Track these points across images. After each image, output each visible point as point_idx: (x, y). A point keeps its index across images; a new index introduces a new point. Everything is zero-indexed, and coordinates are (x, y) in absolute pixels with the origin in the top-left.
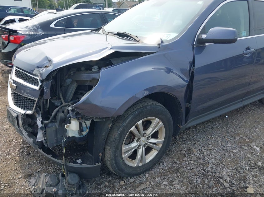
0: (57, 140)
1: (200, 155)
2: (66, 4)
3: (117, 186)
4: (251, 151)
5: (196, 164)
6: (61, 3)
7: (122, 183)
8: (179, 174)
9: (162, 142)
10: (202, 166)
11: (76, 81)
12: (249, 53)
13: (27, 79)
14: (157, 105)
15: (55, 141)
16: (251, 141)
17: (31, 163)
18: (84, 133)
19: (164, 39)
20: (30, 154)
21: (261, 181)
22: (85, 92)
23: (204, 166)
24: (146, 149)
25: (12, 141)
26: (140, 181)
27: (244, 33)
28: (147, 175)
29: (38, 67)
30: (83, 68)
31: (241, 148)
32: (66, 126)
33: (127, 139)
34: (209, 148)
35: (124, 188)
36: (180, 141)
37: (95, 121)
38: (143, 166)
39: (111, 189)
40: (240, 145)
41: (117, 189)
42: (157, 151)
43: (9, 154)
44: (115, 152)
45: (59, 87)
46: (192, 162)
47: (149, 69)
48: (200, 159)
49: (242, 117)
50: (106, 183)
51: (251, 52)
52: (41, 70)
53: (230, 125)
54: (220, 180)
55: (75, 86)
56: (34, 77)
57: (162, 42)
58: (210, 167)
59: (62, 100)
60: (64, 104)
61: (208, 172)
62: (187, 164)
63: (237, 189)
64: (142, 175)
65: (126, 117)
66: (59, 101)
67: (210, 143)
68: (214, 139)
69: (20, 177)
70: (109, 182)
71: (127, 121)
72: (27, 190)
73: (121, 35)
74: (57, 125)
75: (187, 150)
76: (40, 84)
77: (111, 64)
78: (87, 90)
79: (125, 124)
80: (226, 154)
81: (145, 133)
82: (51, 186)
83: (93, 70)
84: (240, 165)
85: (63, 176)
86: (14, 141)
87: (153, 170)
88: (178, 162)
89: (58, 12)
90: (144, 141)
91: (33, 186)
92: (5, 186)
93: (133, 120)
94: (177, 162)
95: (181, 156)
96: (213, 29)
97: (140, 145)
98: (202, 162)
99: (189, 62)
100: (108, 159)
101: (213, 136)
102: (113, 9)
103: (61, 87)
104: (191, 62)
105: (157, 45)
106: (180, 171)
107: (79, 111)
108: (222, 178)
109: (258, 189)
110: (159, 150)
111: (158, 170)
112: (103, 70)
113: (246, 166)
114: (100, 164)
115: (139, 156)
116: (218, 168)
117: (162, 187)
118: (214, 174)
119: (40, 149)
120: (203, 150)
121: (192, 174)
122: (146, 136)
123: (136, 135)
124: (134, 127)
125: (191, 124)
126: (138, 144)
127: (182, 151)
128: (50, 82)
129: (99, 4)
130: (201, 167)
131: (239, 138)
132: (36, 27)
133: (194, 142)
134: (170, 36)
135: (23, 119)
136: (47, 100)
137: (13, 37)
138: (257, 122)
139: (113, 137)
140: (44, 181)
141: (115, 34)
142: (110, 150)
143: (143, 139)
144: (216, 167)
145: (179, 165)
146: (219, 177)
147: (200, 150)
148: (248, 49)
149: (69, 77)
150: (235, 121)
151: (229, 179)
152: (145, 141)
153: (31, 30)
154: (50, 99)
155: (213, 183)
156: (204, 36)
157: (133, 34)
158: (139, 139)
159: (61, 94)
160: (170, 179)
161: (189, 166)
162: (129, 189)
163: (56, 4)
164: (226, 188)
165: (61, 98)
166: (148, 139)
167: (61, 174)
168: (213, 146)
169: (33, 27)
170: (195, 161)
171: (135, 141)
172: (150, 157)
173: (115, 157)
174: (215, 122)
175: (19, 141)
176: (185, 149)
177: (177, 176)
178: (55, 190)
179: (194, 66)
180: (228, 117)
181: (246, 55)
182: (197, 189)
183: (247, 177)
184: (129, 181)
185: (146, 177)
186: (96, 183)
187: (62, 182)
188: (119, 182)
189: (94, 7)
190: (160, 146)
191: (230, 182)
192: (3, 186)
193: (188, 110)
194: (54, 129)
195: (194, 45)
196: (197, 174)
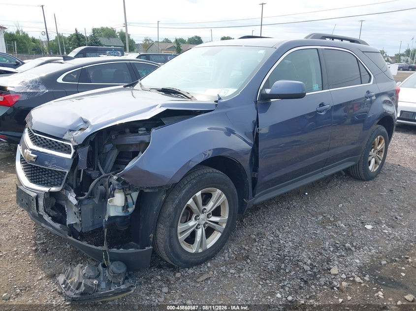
0: (93, 222)
1: (275, 239)
2: (62, 46)
3: (172, 279)
4: (336, 231)
5: (269, 248)
6: (53, 44)
7: (178, 275)
8: (249, 261)
9: (226, 221)
10: (276, 250)
11: (117, 146)
12: (325, 110)
13: (52, 147)
14: (218, 174)
15: (91, 224)
16: (336, 219)
17: (51, 262)
18: (131, 210)
19: (221, 95)
20: (47, 251)
21: (347, 261)
22: (128, 161)
23: (279, 250)
24: (206, 230)
25: (17, 238)
26: (201, 271)
27: (316, 86)
28: (209, 265)
29: (70, 131)
30: (128, 130)
31: (324, 228)
32: (108, 200)
33: (183, 215)
34: (285, 231)
35: (181, 280)
36: (248, 225)
37: (146, 191)
38: (204, 252)
39: (164, 283)
40: (323, 224)
41: (172, 282)
42: (221, 232)
43: (17, 254)
44: (170, 231)
45: (97, 155)
46: (264, 247)
47: (205, 129)
48: (274, 243)
49: (326, 193)
50: (157, 276)
51: (326, 109)
52: (75, 133)
53: (310, 204)
54: (299, 263)
55: (115, 153)
56: (64, 143)
57: (220, 99)
58: (287, 251)
59: (101, 170)
60: (104, 175)
61: (284, 257)
62: (258, 249)
63: (319, 271)
64: (203, 265)
65: (182, 187)
66: (97, 172)
67: (286, 224)
68: (290, 220)
69: (40, 278)
70: (161, 275)
71: (184, 192)
72: (53, 291)
73: (167, 92)
74: (96, 200)
75: (258, 234)
76: (73, 151)
77: (162, 124)
78: (131, 157)
79: (181, 195)
80: (306, 235)
81: (205, 209)
82: (89, 278)
83: (140, 132)
84: (322, 246)
85: (104, 266)
86: (20, 238)
87: (216, 258)
88: (247, 248)
89: (66, 62)
90: (203, 220)
91: (62, 284)
92: (21, 290)
93: (191, 190)
94: (245, 247)
95: (250, 241)
96: (278, 83)
97: (199, 225)
98: (277, 246)
99: (253, 122)
100: (161, 241)
101: (290, 216)
102: (138, 54)
103: (99, 154)
104: (254, 122)
105: (214, 103)
106: (250, 257)
107: (127, 180)
108: (301, 262)
109: (343, 270)
110: (222, 231)
111: (223, 258)
112: (153, 131)
113: (330, 247)
114: (150, 247)
115: (198, 239)
116: (297, 252)
117: (230, 276)
118: (292, 258)
119: (71, 236)
120: (278, 232)
121: (265, 259)
122: (206, 213)
123: (194, 211)
124: (191, 200)
125: (260, 199)
126: (196, 224)
127: (252, 236)
128: (88, 147)
129: (114, 46)
130: (276, 252)
131: (321, 217)
132: (36, 82)
133: (265, 225)
134: (228, 92)
135: (45, 200)
136: (81, 170)
137: (3, 97)
138: (345, 198)
139: (167, 213)
140: (81, 273)
141: (159, 91)
142: (163, 229)
143: (202, 216)
144: (294, 251)
145: (248, 251)
146: (298, 261)
147: (273, 233)
148: (322, 105)
149: (110, 141)
150: (317, 198)
151: (309, 262)
152: (205, 220)
153: (29, 86)
154: (84, 170)
155: (291, 267)
156: (268, 91)
157: (183, 90)
158: (198, 216)
159: (99, 163)
160: (238, 267)
161: (261, 252)
162: (188, 281)
163: (45, 46)
164: (307, 271)
165: (100, 167)
166: (208, 217)
167: (101, 264)
168: (289, 228)
169: (31, 82)
170: (267, 246)
171: (193, 218)
172: (211, 241)
173: (170, 237)
174: (291, 201)
175: (28, 237)
176: (255, 233)
177: (247, 263)
178: (95, 282)
179: (258, 126)
180: (308, 194)
181: (321, 112)
182: (272, 274)
183: (331, 258)
184: (186, 272)
185: (208, 267)
186: (144, 278)
187: (104, 273)
188: (175, 275)
189: (108, 52)
190: (224, 226)
191: (311, 264)
192: (19, 290)
193: (254, 181)
194: (91, 207)
195: (257, 101)
196: (271, 259)
